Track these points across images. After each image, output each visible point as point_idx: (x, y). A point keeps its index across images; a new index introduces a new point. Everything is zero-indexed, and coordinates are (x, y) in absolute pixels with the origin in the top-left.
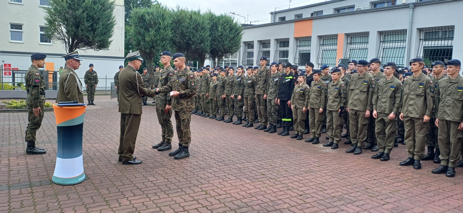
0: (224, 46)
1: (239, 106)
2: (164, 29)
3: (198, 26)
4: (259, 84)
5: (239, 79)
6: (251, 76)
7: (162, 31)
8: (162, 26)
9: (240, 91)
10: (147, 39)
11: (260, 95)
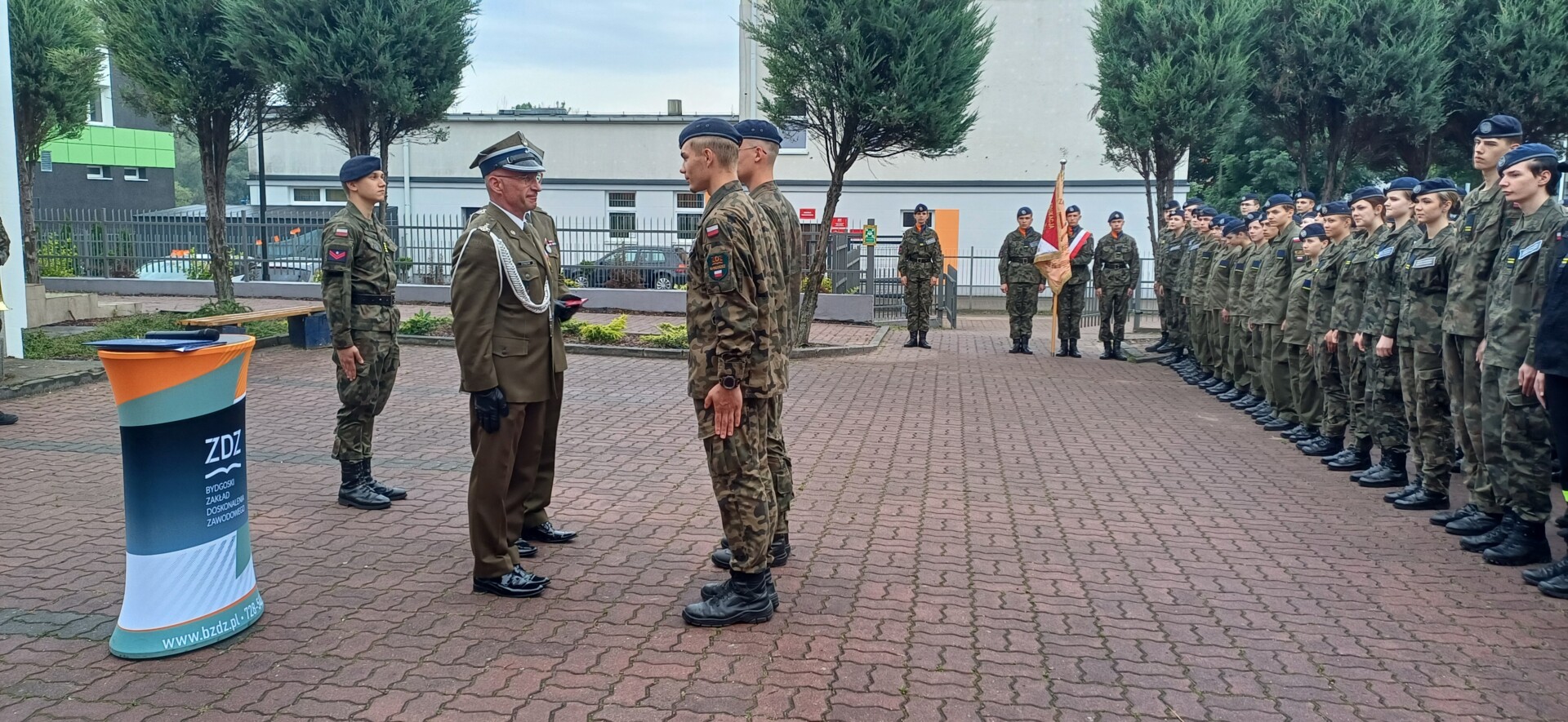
0: (1531, 98)
1: (1384, 392)
2: (1213, 48)
3: (1377, 18)
4: (1459, 276)
5: (1388, 251)
6: (1440, 235)
7: (1199, 58)
8: (1201, 40)
9: (1386, 312)
10: (1141, 97)
11: (1462, 338)
